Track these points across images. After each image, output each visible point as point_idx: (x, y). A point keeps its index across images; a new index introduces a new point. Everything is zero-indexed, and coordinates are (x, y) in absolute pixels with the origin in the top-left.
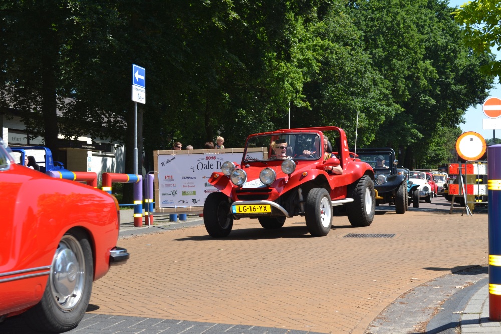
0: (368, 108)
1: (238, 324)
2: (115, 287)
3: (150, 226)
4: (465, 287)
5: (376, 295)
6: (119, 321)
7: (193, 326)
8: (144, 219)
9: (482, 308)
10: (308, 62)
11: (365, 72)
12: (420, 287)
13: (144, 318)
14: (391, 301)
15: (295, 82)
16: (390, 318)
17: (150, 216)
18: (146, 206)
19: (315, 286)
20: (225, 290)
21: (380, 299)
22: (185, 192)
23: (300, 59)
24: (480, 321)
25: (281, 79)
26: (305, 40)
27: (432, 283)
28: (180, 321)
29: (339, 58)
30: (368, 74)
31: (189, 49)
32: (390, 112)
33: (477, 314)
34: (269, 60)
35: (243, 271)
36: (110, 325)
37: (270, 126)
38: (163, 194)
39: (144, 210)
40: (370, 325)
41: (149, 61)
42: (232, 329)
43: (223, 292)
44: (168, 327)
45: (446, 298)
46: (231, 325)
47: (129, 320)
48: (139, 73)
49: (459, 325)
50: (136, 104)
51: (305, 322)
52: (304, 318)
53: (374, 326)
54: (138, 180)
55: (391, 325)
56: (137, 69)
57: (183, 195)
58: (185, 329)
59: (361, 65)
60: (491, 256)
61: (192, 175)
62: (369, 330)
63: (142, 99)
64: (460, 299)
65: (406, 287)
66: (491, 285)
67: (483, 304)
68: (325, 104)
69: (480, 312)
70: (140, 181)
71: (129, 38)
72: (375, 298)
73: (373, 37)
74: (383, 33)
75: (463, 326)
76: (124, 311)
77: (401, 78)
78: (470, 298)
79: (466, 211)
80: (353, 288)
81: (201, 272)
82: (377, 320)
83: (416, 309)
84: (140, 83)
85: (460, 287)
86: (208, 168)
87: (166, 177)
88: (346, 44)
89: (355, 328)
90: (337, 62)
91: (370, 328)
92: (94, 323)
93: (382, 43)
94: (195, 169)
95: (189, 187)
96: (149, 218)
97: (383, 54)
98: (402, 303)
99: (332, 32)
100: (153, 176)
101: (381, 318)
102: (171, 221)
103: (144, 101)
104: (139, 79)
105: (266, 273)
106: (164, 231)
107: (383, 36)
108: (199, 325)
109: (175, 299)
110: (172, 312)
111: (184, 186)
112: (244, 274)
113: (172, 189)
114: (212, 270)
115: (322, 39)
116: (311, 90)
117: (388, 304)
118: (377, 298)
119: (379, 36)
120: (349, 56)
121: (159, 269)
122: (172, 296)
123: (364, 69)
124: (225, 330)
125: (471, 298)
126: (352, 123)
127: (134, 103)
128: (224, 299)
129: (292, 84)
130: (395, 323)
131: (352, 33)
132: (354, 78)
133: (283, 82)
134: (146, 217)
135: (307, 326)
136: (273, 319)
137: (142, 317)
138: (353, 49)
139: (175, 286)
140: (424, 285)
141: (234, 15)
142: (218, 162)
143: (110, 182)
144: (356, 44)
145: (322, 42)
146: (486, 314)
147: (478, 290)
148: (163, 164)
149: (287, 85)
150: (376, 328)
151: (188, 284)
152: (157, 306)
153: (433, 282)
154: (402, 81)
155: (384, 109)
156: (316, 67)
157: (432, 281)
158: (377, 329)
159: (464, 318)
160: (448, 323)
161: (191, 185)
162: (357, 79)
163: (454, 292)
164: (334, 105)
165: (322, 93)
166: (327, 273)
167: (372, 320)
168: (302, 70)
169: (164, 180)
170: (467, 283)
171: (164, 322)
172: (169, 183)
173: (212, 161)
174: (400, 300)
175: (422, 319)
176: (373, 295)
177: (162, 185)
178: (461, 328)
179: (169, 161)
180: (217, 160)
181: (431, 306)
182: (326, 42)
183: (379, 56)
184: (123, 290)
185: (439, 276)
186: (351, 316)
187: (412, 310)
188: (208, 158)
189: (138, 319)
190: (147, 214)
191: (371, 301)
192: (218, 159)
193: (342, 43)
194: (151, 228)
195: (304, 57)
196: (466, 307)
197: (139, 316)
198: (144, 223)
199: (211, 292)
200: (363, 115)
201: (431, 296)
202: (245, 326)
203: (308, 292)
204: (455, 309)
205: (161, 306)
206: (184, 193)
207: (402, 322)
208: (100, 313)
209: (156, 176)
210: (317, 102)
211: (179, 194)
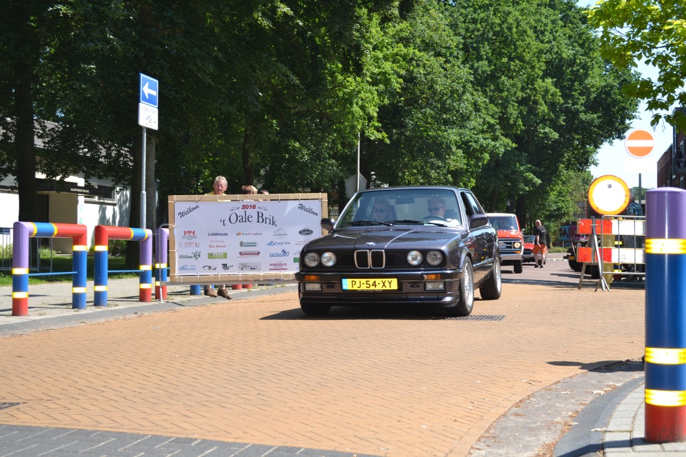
0: (466, 143)
1: (280, 445)
2: (104, 389)
3: (162, 301)
4: (605, 391)
5: (479, 403)
6: (107, 440)
7: (215, 448)
8: (153, 291)
9: (633, 423)
10: (386, 77)
11: (464, 92)
12: (542, 392)
13: (144, 435)
14: (502, 411)
15: (367, 105)
16: (500, 436)
17: (162, 288)
18: (156, 273)
19: (392, 389)
20: (264, 393)
21: (487, 408)
22: (212, 254)
23: (374, 74)
24: (632, 443)
25: (348, 100)
26: (382, 47)
27: (559, 386)
28: (196, 439)
29: (429, 74)
30: (467, 96)
31: (221, 55)
32: (497, 148)
33: (627, 431)
34: (332, 74)
35: (289, 366)
36: (93, 446)
37: (332, 165)
38: (181, 257)
39: (154, 279)
40: (472, 448)
41: (165, 70)
42: (272, 453)
43: (260, 397)
44: (178, 448)
45: (579, 408)
46: (271, 447)
47: (122, 438)
48: (149, 87)
49: (601, 447)
50: (145, 130)
51: (378, 442)
52: (377, 436)
53: (479, 449)
54: (146, 237)
55: (503, 447)
56: (146, 81)
57: (209, 258)
58: (203, 452)
59: (458, 83)
60: (648, 349)
61: (222, 230)
62: (471, 454)
63: (153, 123)
64: (600, 409)
65: (522, 391)
66: (648, 391)
67: (634, 417)
68: (408, 136)
69: (630, 429)
70: (148, 238)
71: (137, 38)
72: (479, 406)
73: (475, 45)
74: (488, 40)
75: (607, 450)
76: (116, 424)
77: (511, 102)
78: (613, 408)
79: (601, 285)
80: (447, 392)
81: (230, 367)
82: (482, 440)
83: (538, 424)
84: (150, 100)
85: (599, 392)
86: (244, 220)
87: (185, 233)
88: (438, 54)
89: (450, 452)
90: (426, 79)
91: (472, 451)
92: (69, 443)
93: (488, 53)
94: (227, 222)
95: (217, 246)
96: (161, 290)
97: (488, 69)
98: (517, 415)
99: (419, 37)
100: (166, 231)
101: (488, 437)
102: (191, 294)
103: (155, 127)
104: (149, 94)
105: (324, 370)
106: (183, 308)
107: (488, 45)
108: (224, 446)
109: (190, 406)
110: (185, 426)
111: (210, 246)
112: (292, 371)
113: (193, 250)
114: (247, 364)
115: (405, 46)
116: (390, 116)
117: (498, 416)
118: (481, 407)
119: (483, 44)
120: (442, 70)
121: (171, 362)
122: (187, 402)
123: (462, 89)
124: (262, 454)
125: (615, 408)
126: (445, 163)
127: (141, 128)
128: (263, 407)
129: (363, 108)
130: (509, 443)
131: (447, 39)
132: (448, 102)
133: (351, 104)
134: (157, 288)
135: (382, 449)
136: (332, 437)
137: (141, 433)
138: (447, 61)
139: (193, 388)
140: (548, 389)
141: (284, 9)
142: (258, 213)
143: (106, 239)
144: (451, 54)
145: (404, 51)
146: (640, 433)
147: (625, 396)
148: (182, 214)
149: (355, 108)
150: (481, 451)
151: (210, 385)
152: (164, 417)
153: (560, 384)
154: (513, 106)
155: (488, 144)
156: (396, 85)
157: (558, 382)
158: (483, 453)
159: (609, 438)
160: (585, 445)
161: (220, 244)
162: (453, 103)
163: (589, 399)
164: (421, 138)
165: (404, 120)
166: (410, 370)
167: (476, 440)
168: (376, 88)
169: (183, 238)
170: (608, 386)
171: (173, 441)
172: (189, 241)
173: (250, 212)
174: (515, 410)
175: (547, 438)
176: (476, 403)
177: (180, 245)
178: (604, 453)
179: (190, 210)
180: (257, 209)
181: (558, 419)
182: (411, 50)
183: (483, 72)
184: (117, 393)
185: (568, 375)
186: (445, 433)
187: (532, 425)
188: (244, 207)
189: (134, 437)
190: (158, 284)
191: (472, 411)
192: (259, 208)
193: (432, 53)
194: (163, 304)
195: (381, 70)
196: (609, 422)
197: (135, 432)
198: (154, 297)
199: (244, 396)
200: (460, 152)
201: (558, 405)
202: (292, 448)
203: (383, 397)
204: (594, 423)
205: (169, 417)
206: (211, 256)
207: (518, 443)
208: (79, 428)
209: (172, 231)
210: (397, 133)
211: (204, 255)
